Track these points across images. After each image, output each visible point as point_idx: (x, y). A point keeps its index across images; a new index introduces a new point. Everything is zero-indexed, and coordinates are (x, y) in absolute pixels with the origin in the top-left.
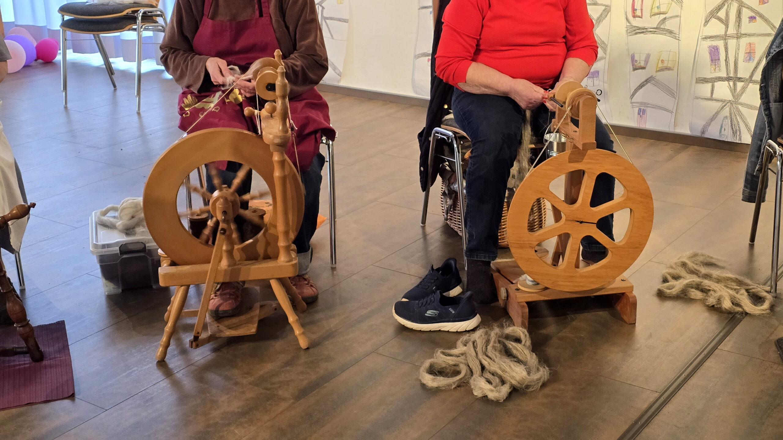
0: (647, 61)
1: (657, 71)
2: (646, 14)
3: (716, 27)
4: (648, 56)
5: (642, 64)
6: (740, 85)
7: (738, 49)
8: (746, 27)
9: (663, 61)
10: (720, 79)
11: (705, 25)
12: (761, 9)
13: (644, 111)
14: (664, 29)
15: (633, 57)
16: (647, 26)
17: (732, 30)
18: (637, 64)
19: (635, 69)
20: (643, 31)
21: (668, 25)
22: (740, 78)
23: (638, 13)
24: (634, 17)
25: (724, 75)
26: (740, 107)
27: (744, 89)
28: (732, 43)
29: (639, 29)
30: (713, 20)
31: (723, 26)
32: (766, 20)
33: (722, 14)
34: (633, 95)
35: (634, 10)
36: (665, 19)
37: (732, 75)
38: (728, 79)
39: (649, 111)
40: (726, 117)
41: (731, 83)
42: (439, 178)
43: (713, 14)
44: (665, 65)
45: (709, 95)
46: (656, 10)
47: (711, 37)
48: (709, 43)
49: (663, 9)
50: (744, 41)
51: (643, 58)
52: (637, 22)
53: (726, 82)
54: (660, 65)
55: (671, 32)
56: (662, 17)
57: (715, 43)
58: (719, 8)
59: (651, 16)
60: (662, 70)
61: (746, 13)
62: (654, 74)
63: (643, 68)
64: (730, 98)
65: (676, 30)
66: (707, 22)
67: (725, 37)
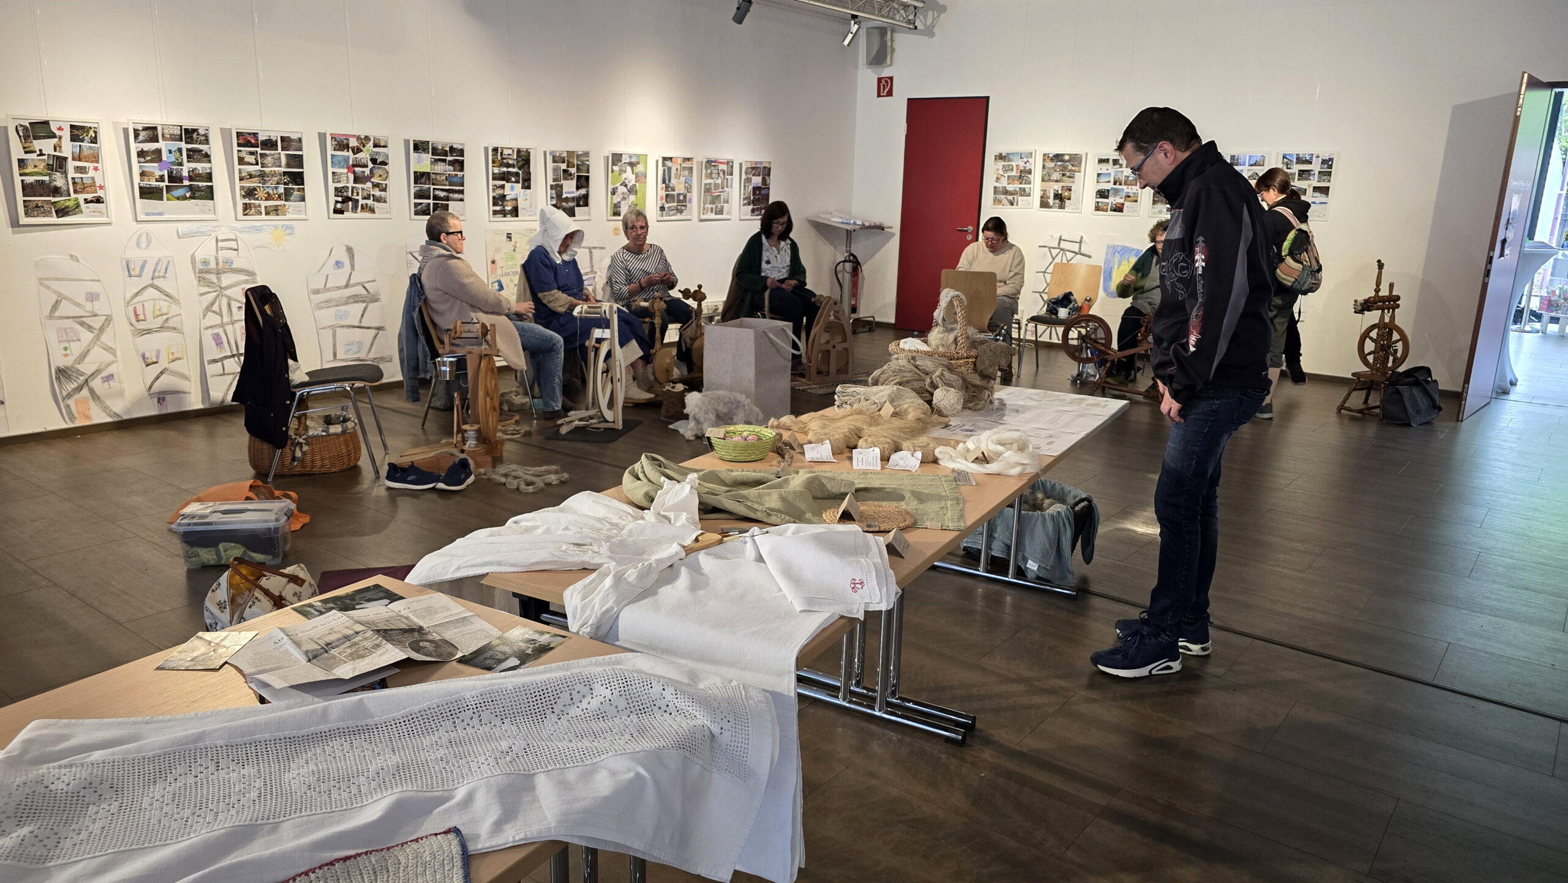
0: (158, 356)
1: (170, 363)
2: (149, 317)
3: (213, 319)
4: (158, 352)
5: (154, 359)
7: (235, 332)
9: (173, 354)
10: (226, 357)
11: (204, 319)
13: (163, 399)
14: (168, 327)
15: (144, 357)
16: (151, 327)
17: (226, 319)
18: (149, 361)
19: (147, 365)
20: (149, 331)
21: (171, 324)
23: (141, 317)
24: (138, 321)
25: (229, 354)
28: (229, 328)
29: (145, 330)
30: (210, 313)
31: (219, 317)
33: (215, 308)
34: (150, 387)
35: (136, 315)
36: (167, 318)
37: (235, 352)
38: (233, 356)
39: (168, 397)
41: (236, 358)
43: (208, 309)
44: (176, 356)
45: (222, 372)
46: (158, 313)
47: (211, 327)
48: (210, 331)
49: (164, 311)
51: (154, 354)
52: (141, 326)
53: (233, 358)
54: (171, 357)
55: (175, 329)
56: (165, 317)
57: (216, 330)
58: (213, 304)
59: (153, 318)
60: (173, 361)
62: (167, 365)
63: (156, 363)
65: (179, 327)
66: (204, 316)
67: (222, 325)
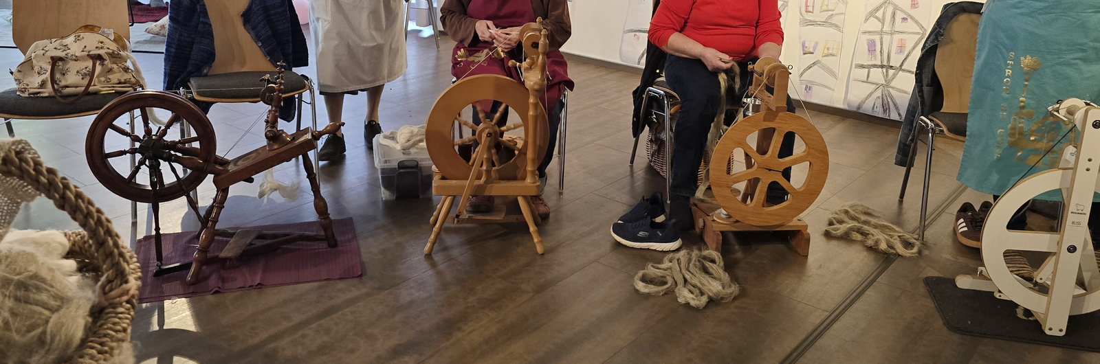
0: (815, 48)
1: (823, 56)
2: (817, 10)
3: (874, 25)
4: (817, 44)
5: (811, 50)
6: (891, 72)
7: (891, 43)
8: (899, 25)
9: (828, 49)
10: (875, 66)
11: (865, 22)
12: (912, 12)
13: (810, 89)
14: (831, 24)
15: (803, 45)
16: (817, 19)
17: (886, 28)
18: (807, 50)
21: (834, 21)
22: (892, 67)
23: (810, 9)
26: (890, 89)
27: (894, 76)
28: (886, 38)
29: (811, 21)
30: (872, 19)
31: (880, 24)
32: (916, 22)
33: (879, 14)
34: (802, 74)
35: (807, 6)
36: (832, 15)
37: (885, 63)
38: (882, 66)
39: (814, 88)
40: (879, 97)
41: (884, 70)
42: (647, 128)
43: (872, 14)
44: (830, 52)
45: (865, 79)
46: (825, 8)
47: (869, 32)
48: (868, 36)
49: (830, 8)
50: (897, 37)
51: (812, 45)
52: (809, 17)
53: (880, 69)
54: (826, 51)
55: (837, 26)
56: (830, 13)
57: (872, 37)
58: (877, 9)
59: (820, 12)
60: (827, 55)
61: (899, 15)
62: (820, 59)
63: (813, 53)
64: (884, 82)
65: (840, 24)
66: (867, 20)
67: (881, 33)
